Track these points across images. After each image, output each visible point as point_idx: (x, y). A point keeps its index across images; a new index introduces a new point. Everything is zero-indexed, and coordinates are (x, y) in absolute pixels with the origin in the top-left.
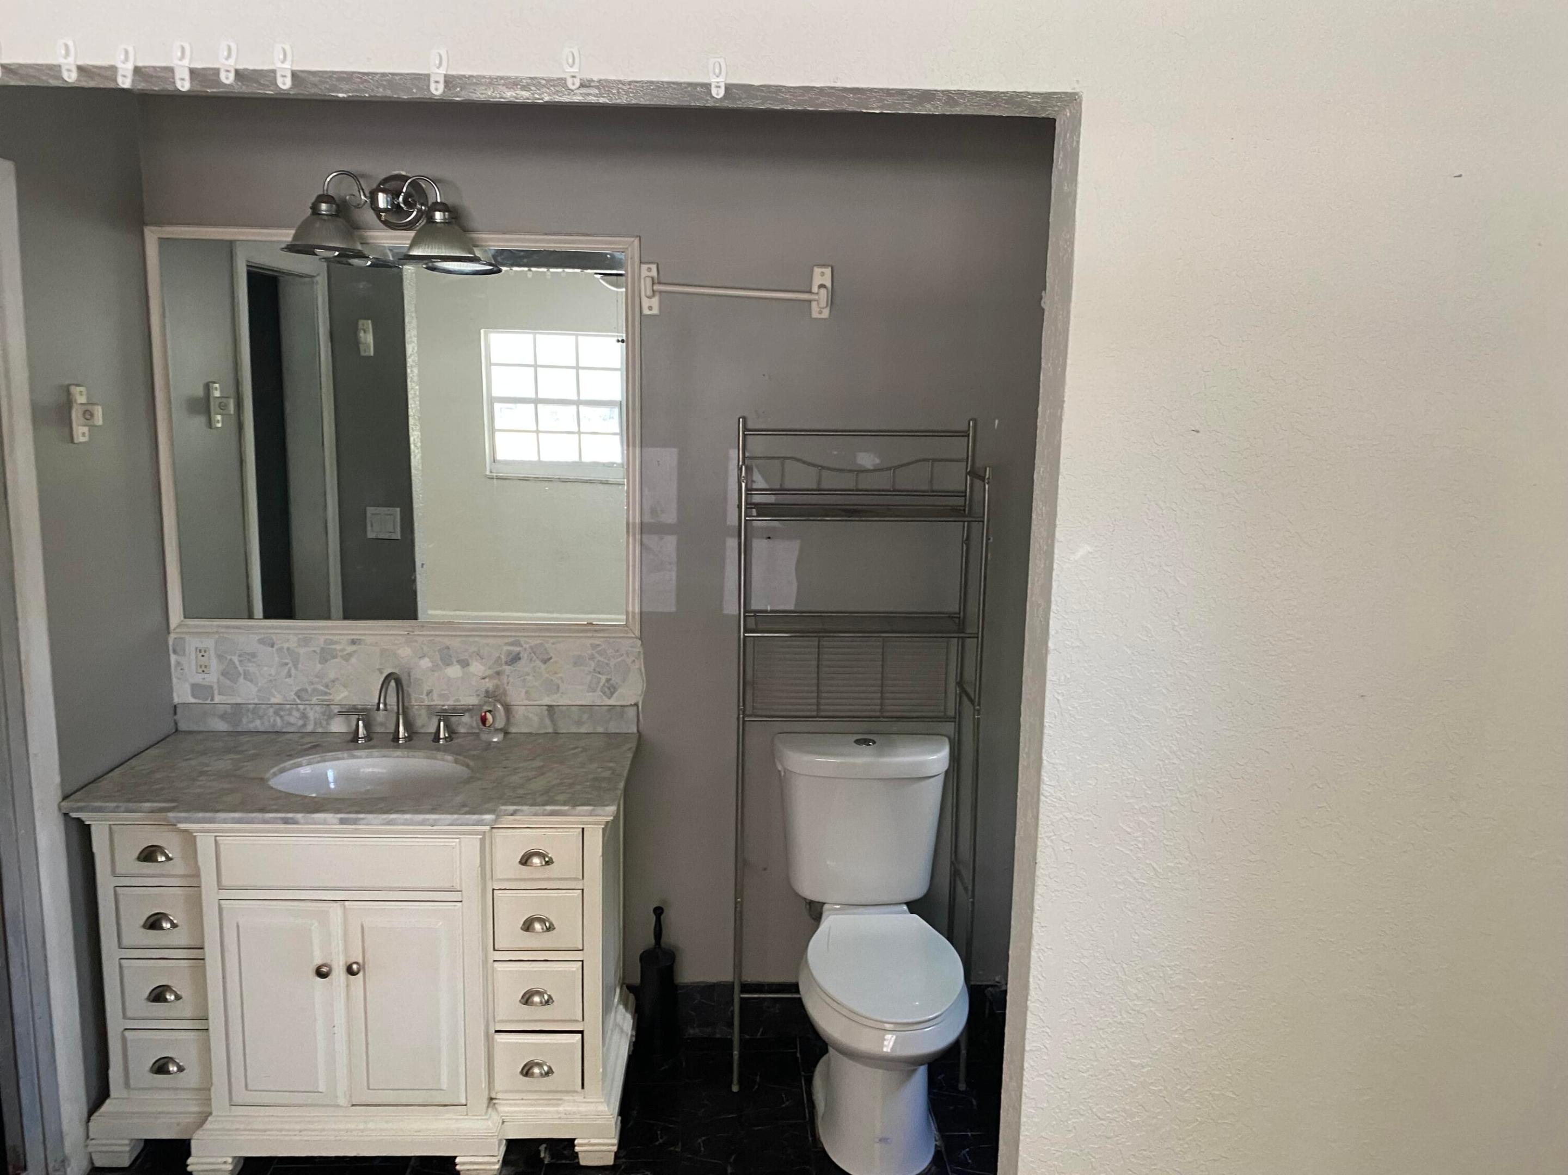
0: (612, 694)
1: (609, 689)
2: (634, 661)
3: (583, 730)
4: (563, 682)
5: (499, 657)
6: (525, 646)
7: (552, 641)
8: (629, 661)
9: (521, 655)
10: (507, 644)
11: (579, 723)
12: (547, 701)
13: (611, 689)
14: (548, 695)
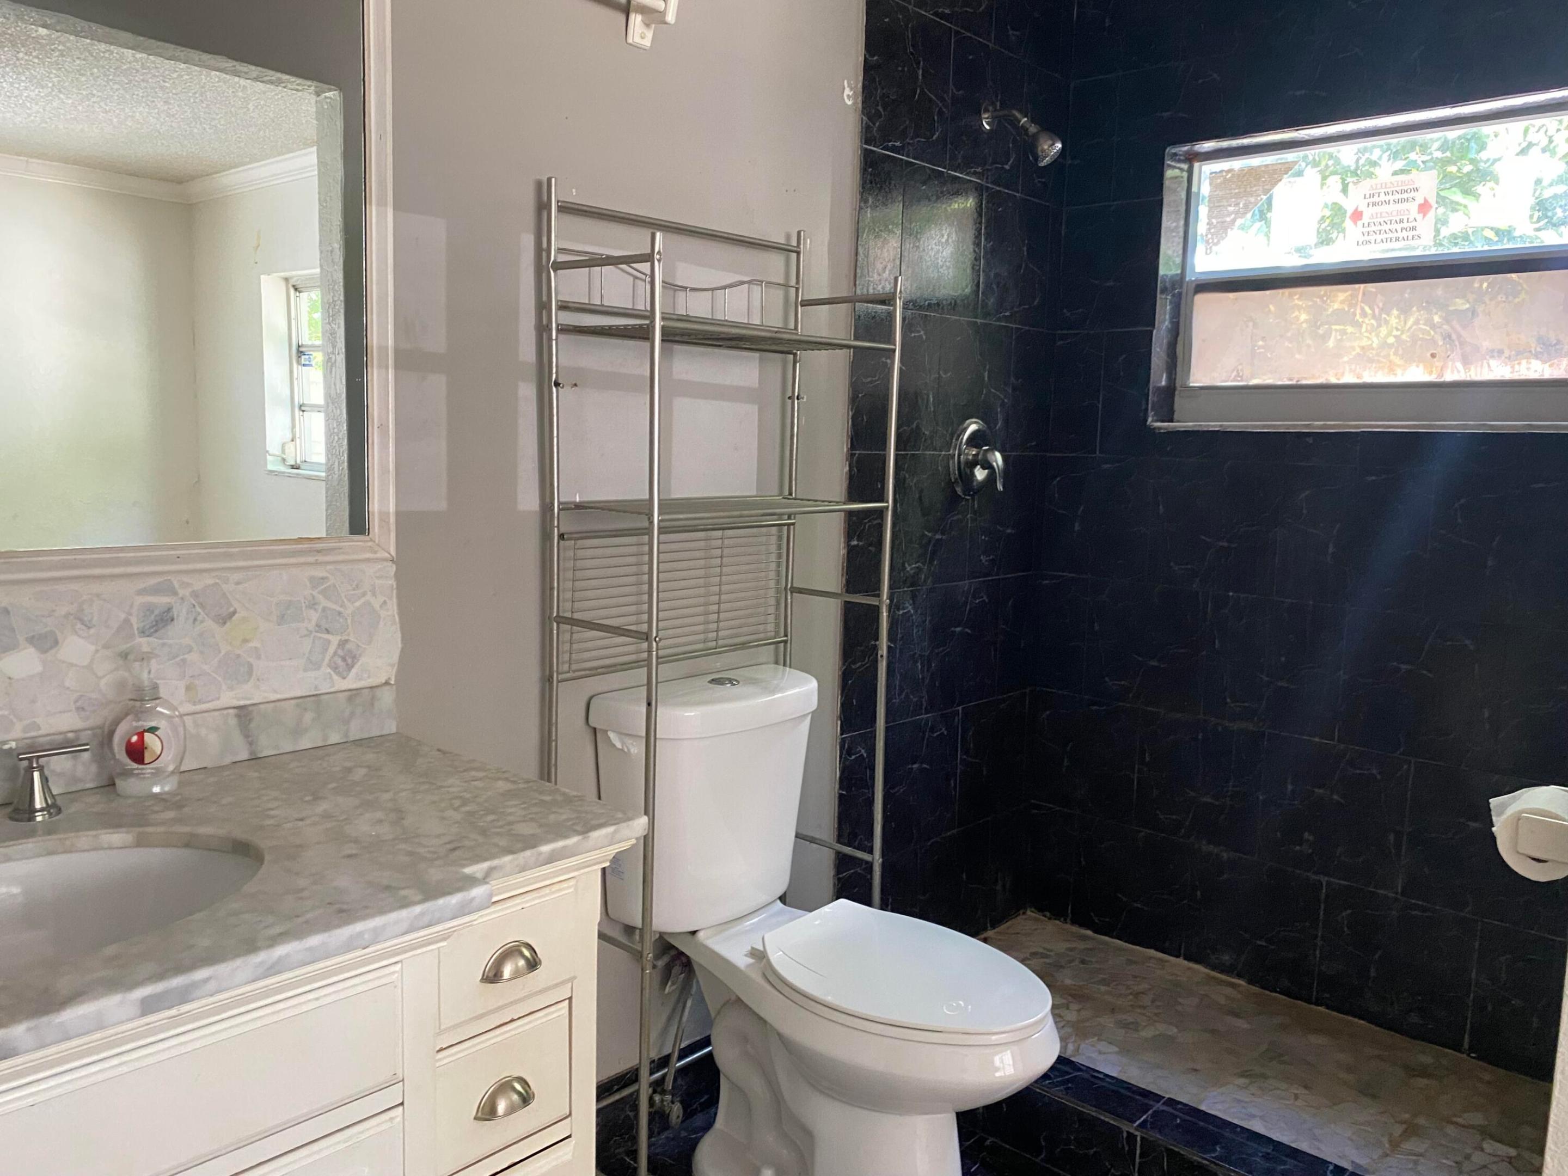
0: (350, 667)
2: (385, 602)
3: (305, 743)
4: (259, 658)
5: (127, 621)
6: (181, 592)
7: (236, 576)
8: (376, 604)
9: (175, 612)
10: (141, 592)
12: (229, 698)
13: (346, 660)
14: (231, 688)
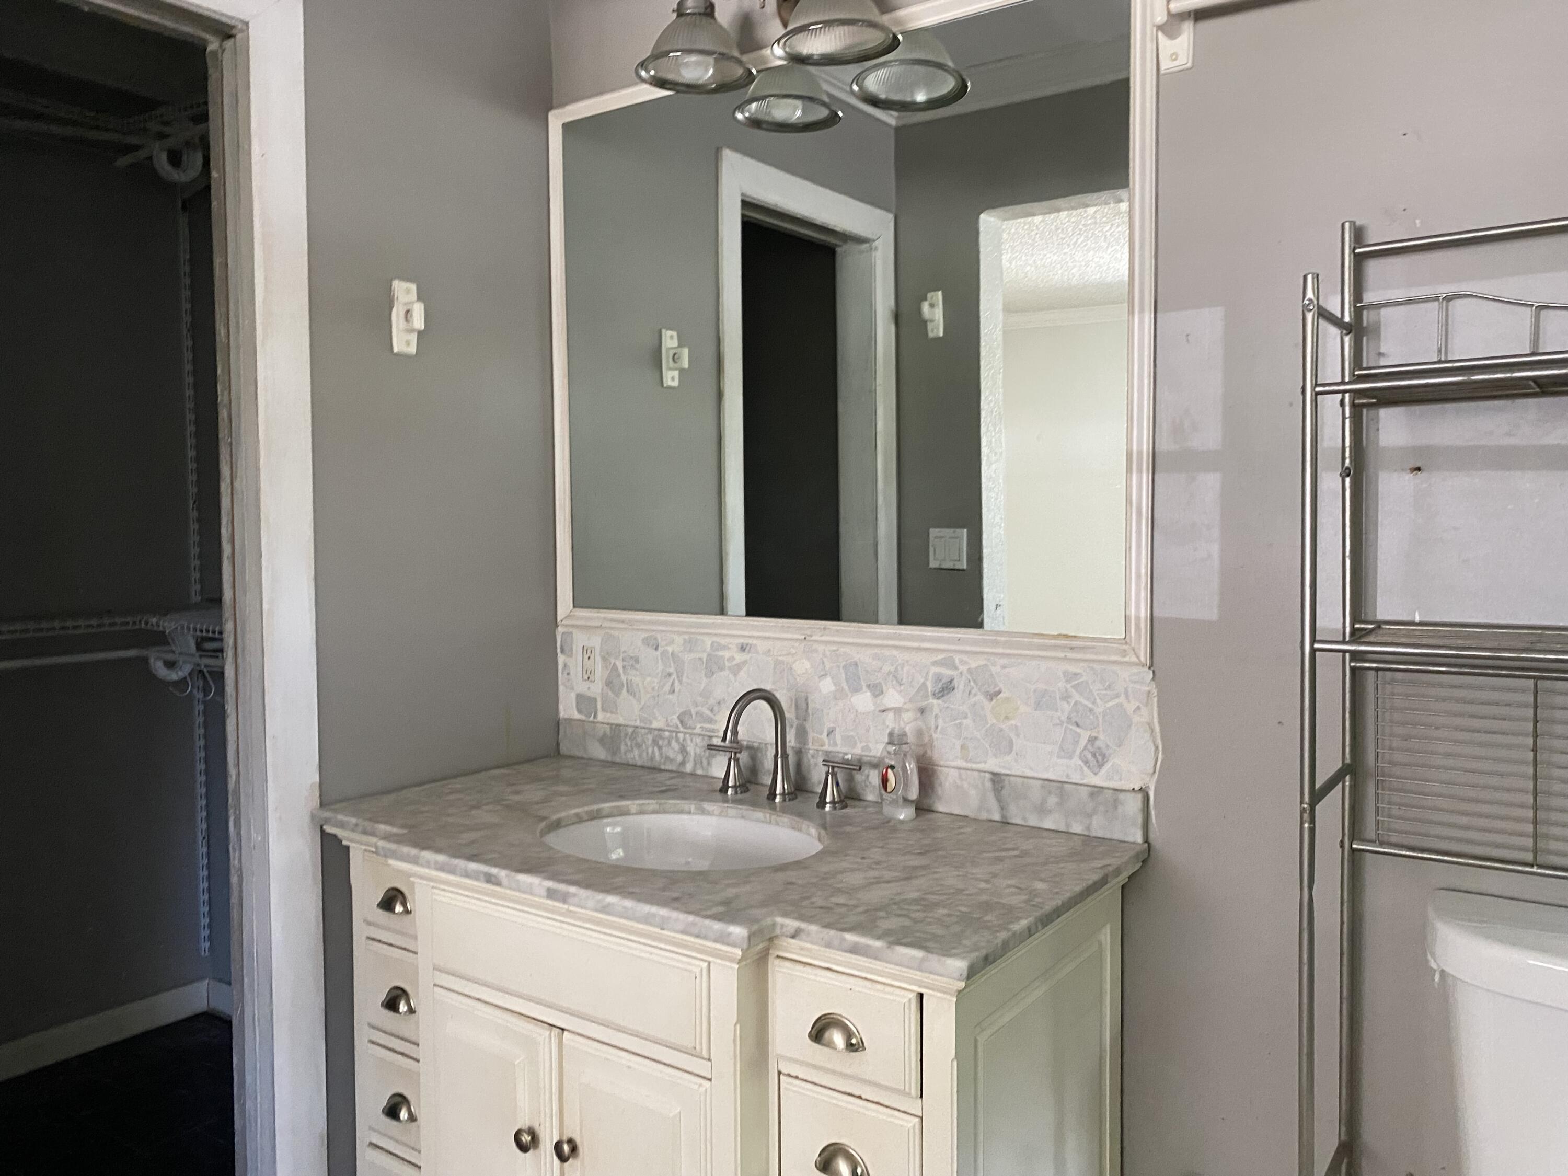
0: (1100, 766)
1: (1094, 755)
2: (1138, 708)
3: (1048, 824)
4: (1018, 735)
6: (961, 668)
7: (1004, 661)
8: (1130, 707)
11: (1042, 810)
12: (993, 764)
13: (1098, 758)
14: (995, 755)
